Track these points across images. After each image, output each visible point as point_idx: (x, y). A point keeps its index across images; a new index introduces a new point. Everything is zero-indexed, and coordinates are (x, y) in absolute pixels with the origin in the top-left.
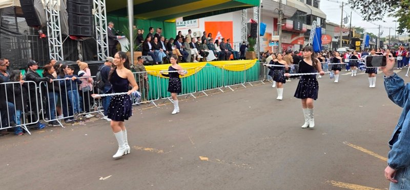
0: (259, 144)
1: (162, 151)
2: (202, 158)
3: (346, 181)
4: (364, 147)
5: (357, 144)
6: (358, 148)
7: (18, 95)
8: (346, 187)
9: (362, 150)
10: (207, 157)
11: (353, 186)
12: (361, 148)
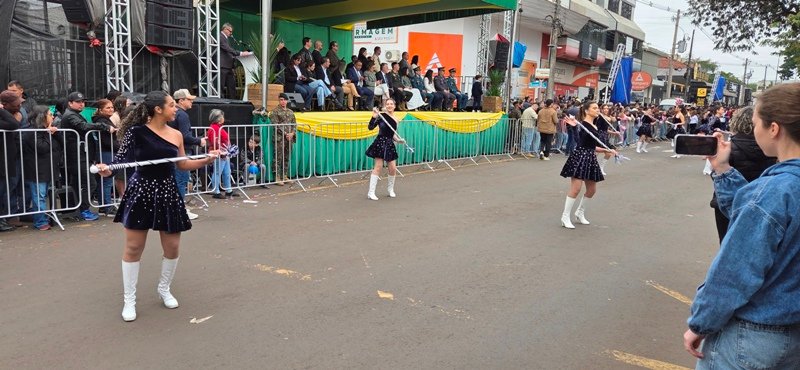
0: (489, 274)
1: (308, 277)
2: (382, 295)
3: (639, 353)
4: (682, 293)
5: (671, 287)
6: (672, 293)
7: (43, 154)
8: (638, 364)
9: (679, 297)
10: (391, 292)
11: (651, 363)
12: (677, 294)
